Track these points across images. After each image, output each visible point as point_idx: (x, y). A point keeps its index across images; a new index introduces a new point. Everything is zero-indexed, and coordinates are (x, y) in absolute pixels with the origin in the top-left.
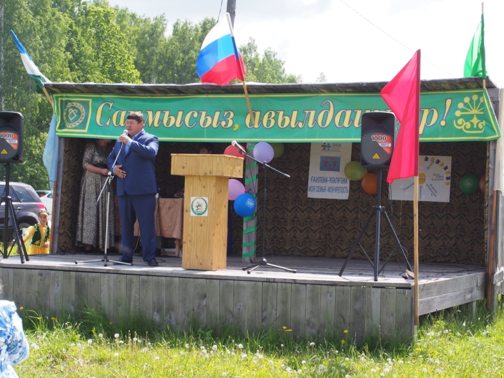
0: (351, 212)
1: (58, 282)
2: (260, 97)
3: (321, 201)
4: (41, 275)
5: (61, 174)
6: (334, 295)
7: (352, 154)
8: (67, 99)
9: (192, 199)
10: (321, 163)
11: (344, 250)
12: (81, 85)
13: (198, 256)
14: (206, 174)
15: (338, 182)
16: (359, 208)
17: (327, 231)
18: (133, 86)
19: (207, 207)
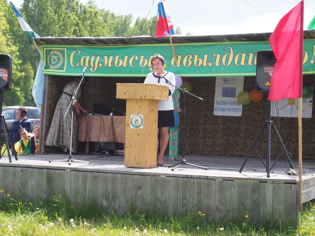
0: (243, 125)
1: (34, 176)
2: (181, 46)
3: (223, 118)
4: (22, 171)
5: (46, 99)
6: (237, 188)
7: (244, 85)
8: (50, 49)
9: (132, 116)
10: (223, 92)
11: (239, 150)
12: (59, 39)
13: (136, 157)
14: (141, 98)
15: (234, 105)
16: (249, 122)
17: (227, 138)
18: (94, 39)
19: (142, 122)
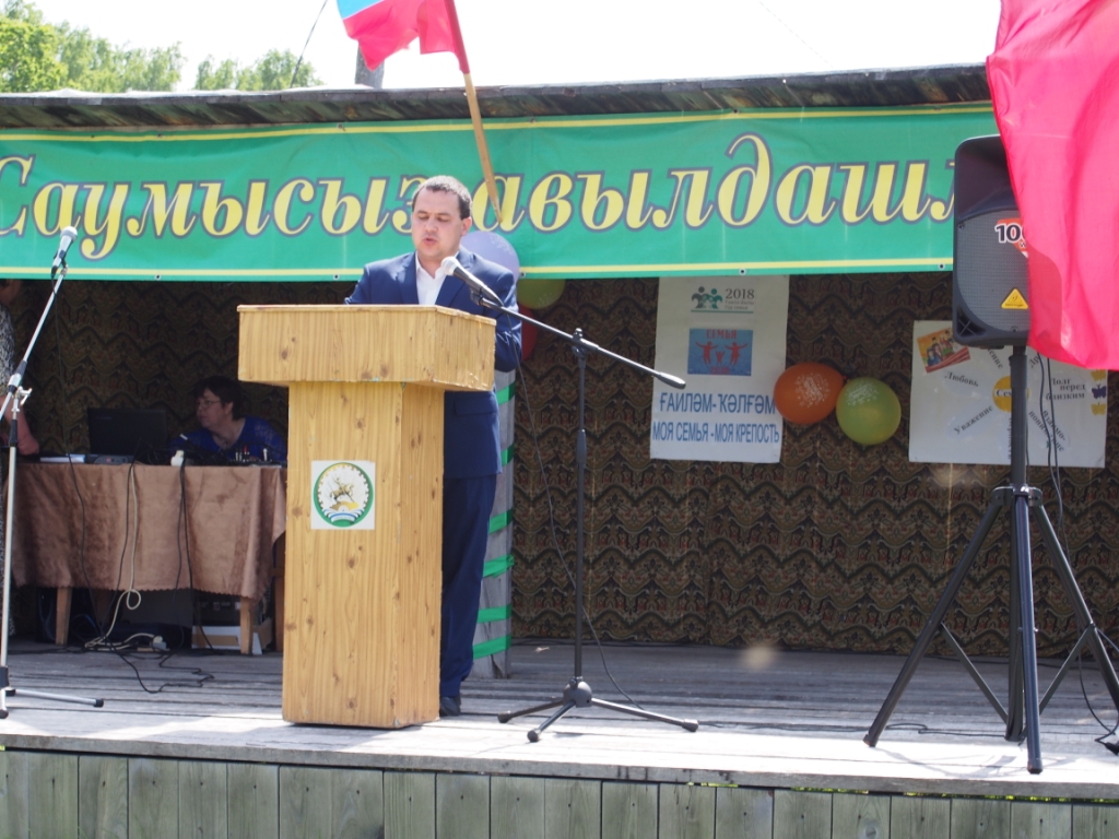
0: (788, 501)
2: (520, 130)
3: (693, 470)
6: (882, 831)
7: (789, 320)
9: (317, 467)
10: (691, 349)
11: (772, 621)
13: (340, 674)
14: (366, 375)
15: (747, 410)
16: (815, 489)
17: (715, 563)
18: (96, 99)
19: (370, 498)
